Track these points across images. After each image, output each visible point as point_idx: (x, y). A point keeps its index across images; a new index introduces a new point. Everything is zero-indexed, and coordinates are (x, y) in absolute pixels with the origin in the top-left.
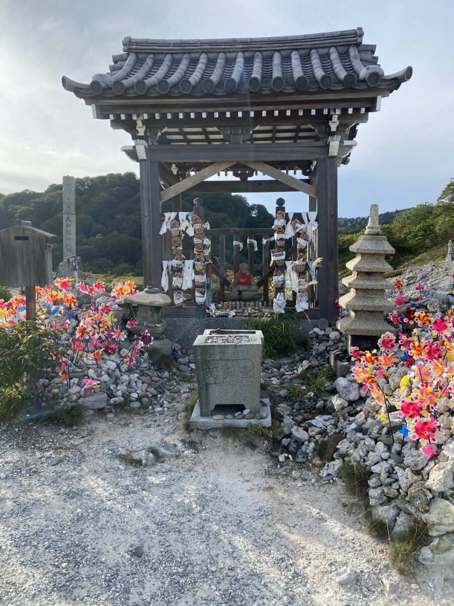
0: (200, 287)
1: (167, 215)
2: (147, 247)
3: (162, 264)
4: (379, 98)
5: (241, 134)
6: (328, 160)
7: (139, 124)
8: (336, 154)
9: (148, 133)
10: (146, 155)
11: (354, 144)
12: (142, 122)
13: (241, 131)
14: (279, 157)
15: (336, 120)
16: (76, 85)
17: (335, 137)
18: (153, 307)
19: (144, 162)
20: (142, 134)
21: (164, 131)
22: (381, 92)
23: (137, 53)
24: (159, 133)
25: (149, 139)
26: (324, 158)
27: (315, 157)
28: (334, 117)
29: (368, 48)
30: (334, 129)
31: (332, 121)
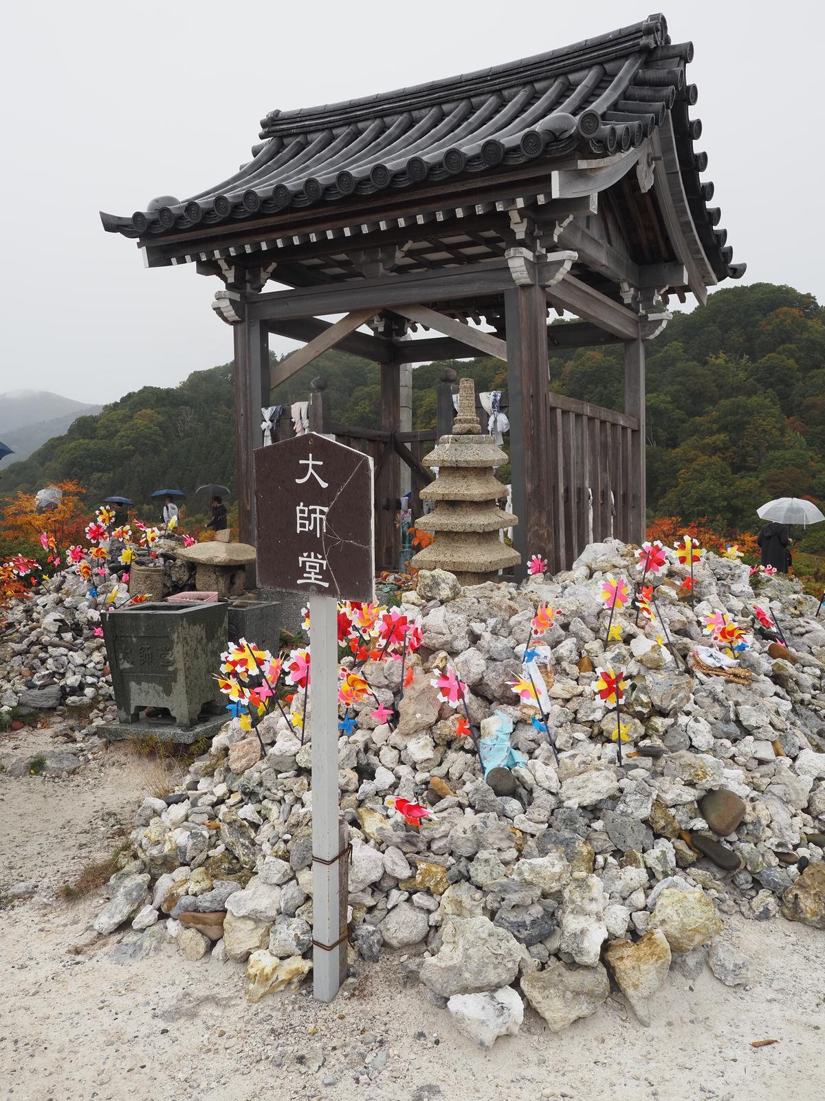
4: (555, 176)
5: (381, 261)
6: (520, 292)
7: (224, 266)
8: (527, 281)
9: (248, 277)
10: (237, 313)
11: (568, 257)
12: (226, 261)
13: (380, 256)
14: (441, 293)
15: (518, 220)
16: (116, 223)
17: (512, 251)
18: (216, 566)
19: (239, 327)
20: (231, 280)
21: (271, 269)
22: (558, 163)
23: (281, 138)
24: (263, 275)
25: (248, 285)
26: (516, 289)
27: (500, 287)
28: (510, 214)
29: (671, 52)
30: (520, 235)
31: (513, 221)
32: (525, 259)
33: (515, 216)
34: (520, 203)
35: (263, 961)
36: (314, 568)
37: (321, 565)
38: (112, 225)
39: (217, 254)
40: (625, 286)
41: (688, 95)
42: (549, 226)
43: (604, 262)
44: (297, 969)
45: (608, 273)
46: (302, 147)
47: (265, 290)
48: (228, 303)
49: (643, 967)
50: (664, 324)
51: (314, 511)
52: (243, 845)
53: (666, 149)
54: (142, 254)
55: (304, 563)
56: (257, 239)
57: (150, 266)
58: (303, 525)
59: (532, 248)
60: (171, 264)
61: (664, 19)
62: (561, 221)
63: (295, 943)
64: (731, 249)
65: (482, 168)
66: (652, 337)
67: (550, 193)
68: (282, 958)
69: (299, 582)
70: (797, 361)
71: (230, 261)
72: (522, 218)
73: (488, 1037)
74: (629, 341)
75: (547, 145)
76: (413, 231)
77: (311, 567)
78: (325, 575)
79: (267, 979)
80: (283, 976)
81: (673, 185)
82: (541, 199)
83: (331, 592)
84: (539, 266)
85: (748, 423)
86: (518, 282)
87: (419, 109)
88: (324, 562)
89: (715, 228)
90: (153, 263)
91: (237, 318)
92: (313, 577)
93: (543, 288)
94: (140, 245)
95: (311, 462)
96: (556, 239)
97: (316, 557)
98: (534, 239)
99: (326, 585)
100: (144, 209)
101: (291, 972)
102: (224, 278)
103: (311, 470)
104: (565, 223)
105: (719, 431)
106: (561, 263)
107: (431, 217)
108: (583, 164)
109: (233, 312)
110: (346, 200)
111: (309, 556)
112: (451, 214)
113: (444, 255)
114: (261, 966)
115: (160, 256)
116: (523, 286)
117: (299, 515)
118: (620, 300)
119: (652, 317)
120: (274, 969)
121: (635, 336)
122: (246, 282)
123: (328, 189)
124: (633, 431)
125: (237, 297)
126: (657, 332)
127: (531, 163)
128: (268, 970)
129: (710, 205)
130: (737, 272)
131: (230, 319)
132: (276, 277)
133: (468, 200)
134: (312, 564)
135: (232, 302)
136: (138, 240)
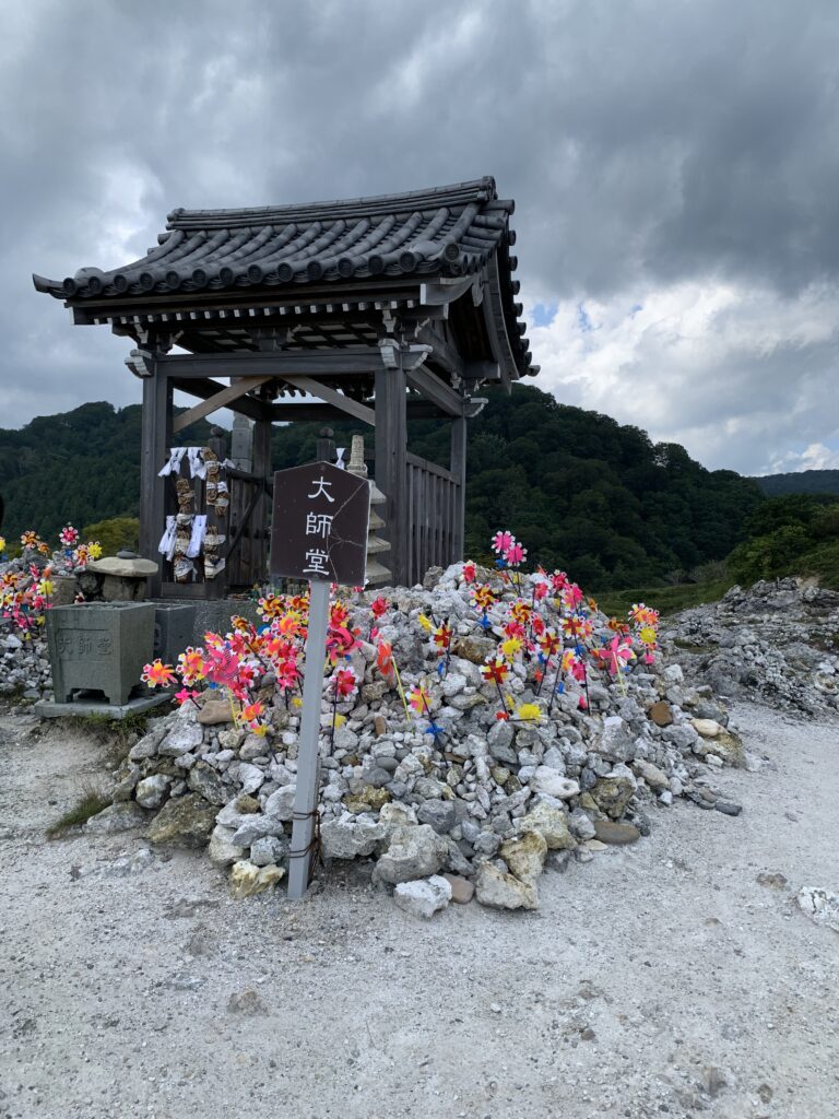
0: (211, 552)
1: (173, 450)
2: (146, 496)
3: (165, 520)
4: (423, 287)
5: (275, 338)
6: (388, 374)
7: (139, 329)
8: (394, 365)
9: (158, 340)
10: (148, 369)
11: (426, 348)
12: (142, 325)
13: (274, 334)
14: (323, 369)
15: (390, 318)
16: (49, 284)
17: (385, 341)
18: (122, 577)
19: (148, 380)
20: (144, 341)
21: (179, 335)
22: (426, 278)
23: (185, 231)
24: (171, 339)
25: (158, 347)
26: (384, 370)
27: (372, 368)
28: (384, 312)
29: (499, 205)
30: (390, 329)
31: (385, 318)
32: (394, 348)
33: (387, 315)
34: (394, 305)
35: (245, 869)
36: (318, 560)
37: (324, 559)
38: (43, 286)
39: (136, 319)
40: (455, 375)
41: (509, 238)
42: (412, 325)
43: (443, 355)
44: (274, 875)
45: (444, 364)
46: (204, 242)
47: (170, 353)
48: (141, 359)
49: (530, 857)
50: (482, 407)
51: (322, 519)
52: (212, 786)
53: (492, 276)
54: (69, 313)
55: (310, 557)
56: (173, 311)
57: (76, 323)
58: (311, 529)
59: (398, 340)
60: (93, 323)
61: (493, 181)
62: (421, 322)
63: (272, 853)
64: (530, 353)
65: (367, 275)
66: (473, 416)
67: (419, 300)
68: (260, 867)
69: (305, 571)
70: (540, 444)
71: (145, 324)
72: (392, 316)
73: (429, 911)
74: (456, 417)
75: (419, 263)
76: (306, 317)
77: (315, 560)
78: (326, 565)
79: (252, 883)
80: (263, 879)
81: (495, 302)
82: (410, 304)
83: (330, 578)
84: (401, 354)
85: (502, 490)
86: (387, 366)
87: (303, 222)
88: (327, 557)
89: (522, 337)
90: (77, 322)
91: (147, 373)
92: (316, 567)
93: (405, 371)
94: (66, 306)
95: (322, 483)
96: (416, 335)
97: (320, 553)
98: (400, 333)
99: (327, 573)
100: (72, 276)
101: (269, 876)
102: (137, 339)
103: (321, 489)
104: (424, 324)
105: (480, 495)
106: (420, 353)
107: (322, 308)
108: (443, 281)
109: (145, 368)
110: (253, 288)
111: (315, 552)
112: (338, 307)
113: (352, 337)
114: (245, 873)
115: (85, 316)
116: (390, 369)
117: (309, 521)
118: (451, 385)
119: (473, 400)
120: (257, 875)
121: (460, 414)
122: (156, 344)
123: (240, 277)
124: (458, 486)
125: (149, 355)
126: (477, 413)
127: (405, 276)
128: (252, 876)
129: (519, 320)
130: (534, 372)
131: (141, 373)
132: (181, 343)
133: (354, 299)
134: (316, 559)
135: (145, 359)
136: (65, 301)
